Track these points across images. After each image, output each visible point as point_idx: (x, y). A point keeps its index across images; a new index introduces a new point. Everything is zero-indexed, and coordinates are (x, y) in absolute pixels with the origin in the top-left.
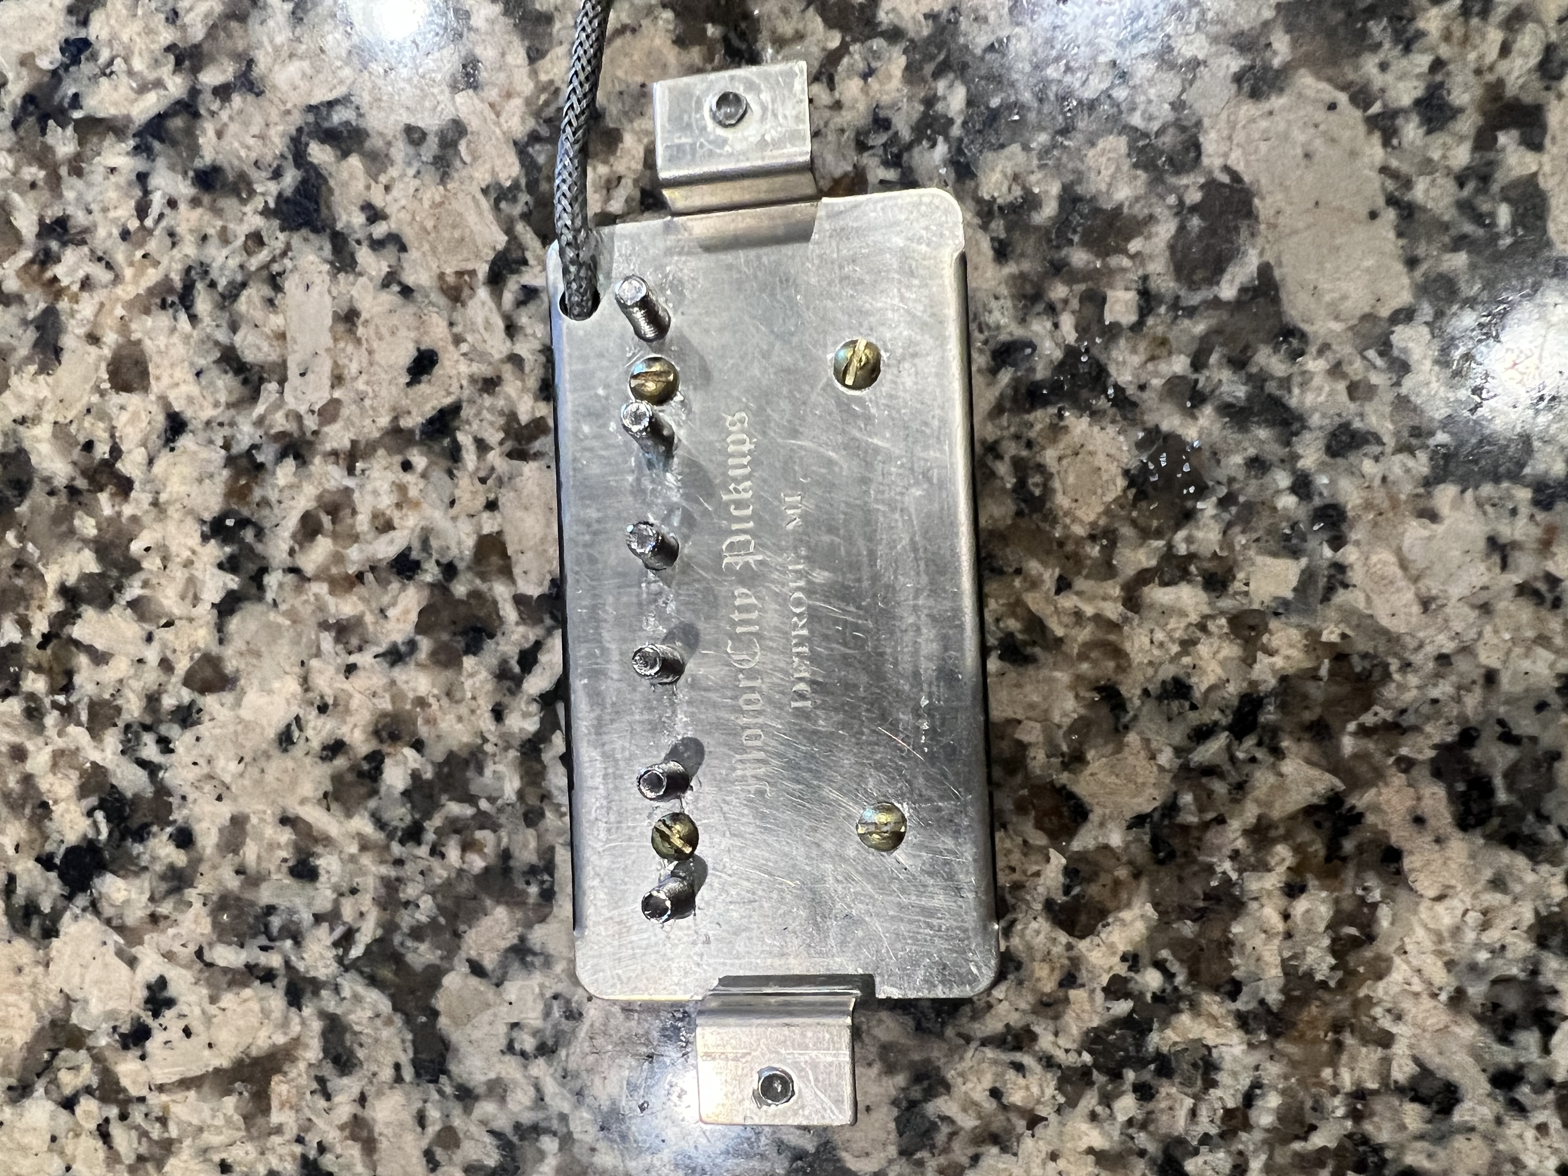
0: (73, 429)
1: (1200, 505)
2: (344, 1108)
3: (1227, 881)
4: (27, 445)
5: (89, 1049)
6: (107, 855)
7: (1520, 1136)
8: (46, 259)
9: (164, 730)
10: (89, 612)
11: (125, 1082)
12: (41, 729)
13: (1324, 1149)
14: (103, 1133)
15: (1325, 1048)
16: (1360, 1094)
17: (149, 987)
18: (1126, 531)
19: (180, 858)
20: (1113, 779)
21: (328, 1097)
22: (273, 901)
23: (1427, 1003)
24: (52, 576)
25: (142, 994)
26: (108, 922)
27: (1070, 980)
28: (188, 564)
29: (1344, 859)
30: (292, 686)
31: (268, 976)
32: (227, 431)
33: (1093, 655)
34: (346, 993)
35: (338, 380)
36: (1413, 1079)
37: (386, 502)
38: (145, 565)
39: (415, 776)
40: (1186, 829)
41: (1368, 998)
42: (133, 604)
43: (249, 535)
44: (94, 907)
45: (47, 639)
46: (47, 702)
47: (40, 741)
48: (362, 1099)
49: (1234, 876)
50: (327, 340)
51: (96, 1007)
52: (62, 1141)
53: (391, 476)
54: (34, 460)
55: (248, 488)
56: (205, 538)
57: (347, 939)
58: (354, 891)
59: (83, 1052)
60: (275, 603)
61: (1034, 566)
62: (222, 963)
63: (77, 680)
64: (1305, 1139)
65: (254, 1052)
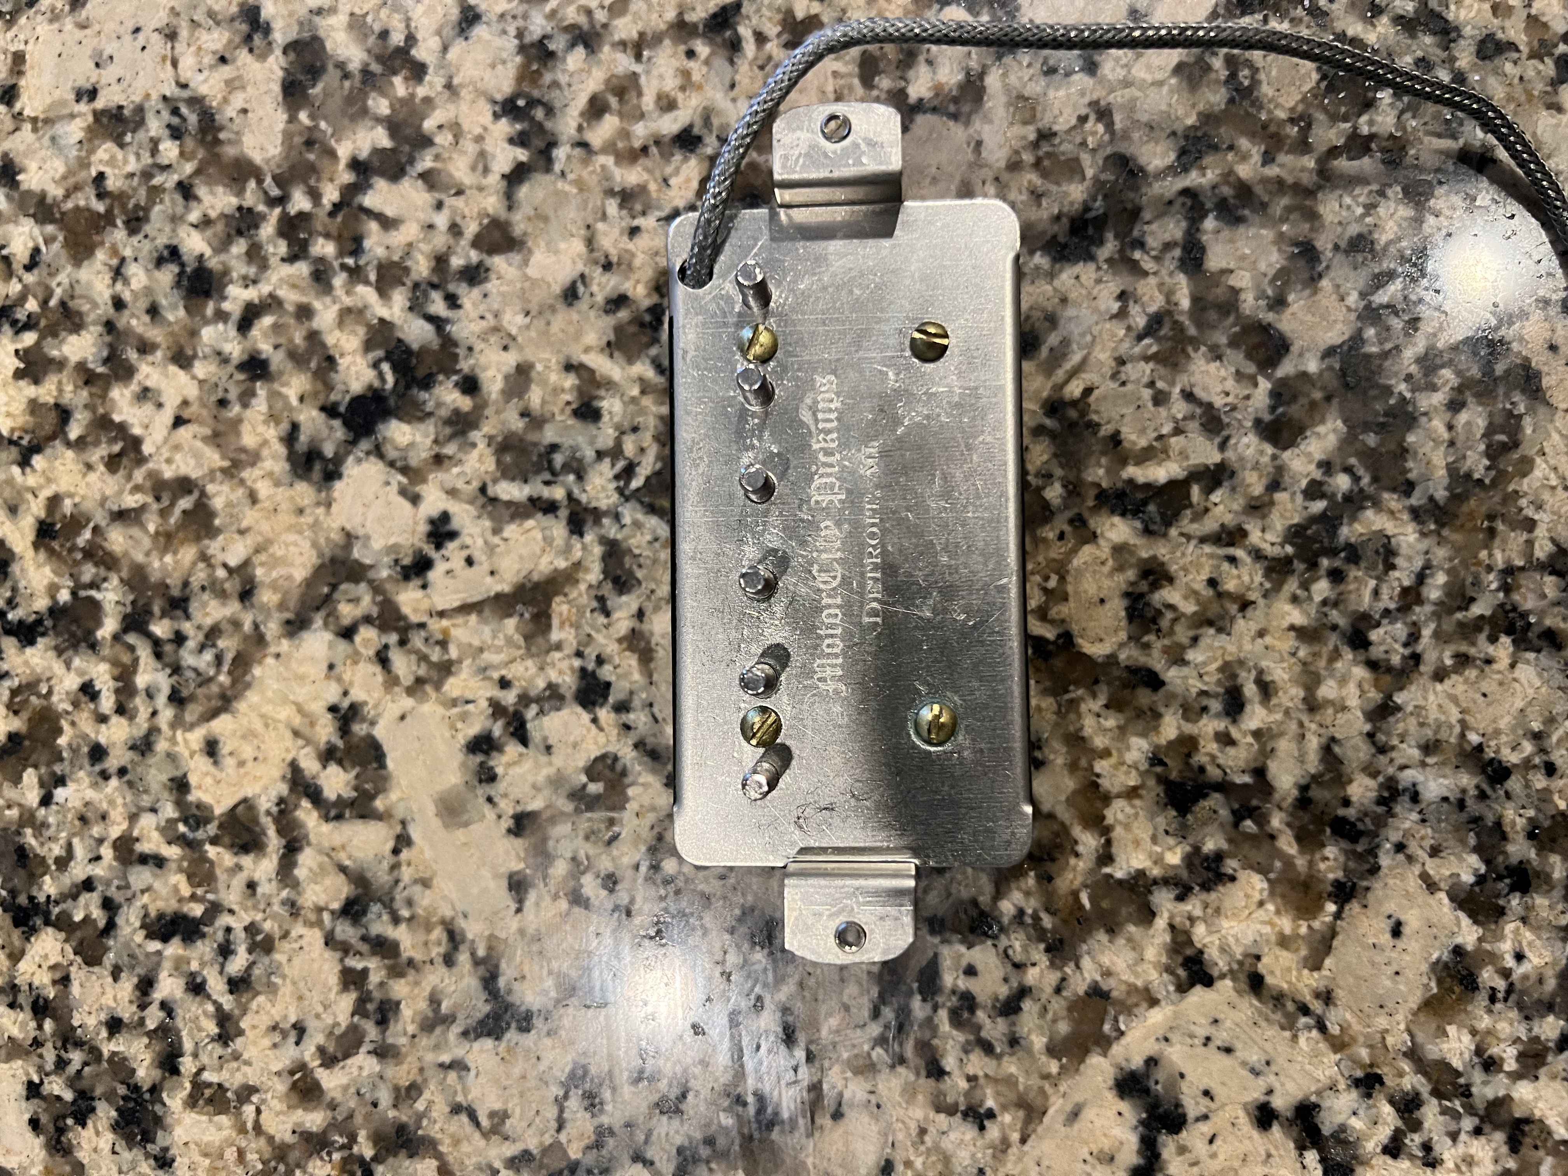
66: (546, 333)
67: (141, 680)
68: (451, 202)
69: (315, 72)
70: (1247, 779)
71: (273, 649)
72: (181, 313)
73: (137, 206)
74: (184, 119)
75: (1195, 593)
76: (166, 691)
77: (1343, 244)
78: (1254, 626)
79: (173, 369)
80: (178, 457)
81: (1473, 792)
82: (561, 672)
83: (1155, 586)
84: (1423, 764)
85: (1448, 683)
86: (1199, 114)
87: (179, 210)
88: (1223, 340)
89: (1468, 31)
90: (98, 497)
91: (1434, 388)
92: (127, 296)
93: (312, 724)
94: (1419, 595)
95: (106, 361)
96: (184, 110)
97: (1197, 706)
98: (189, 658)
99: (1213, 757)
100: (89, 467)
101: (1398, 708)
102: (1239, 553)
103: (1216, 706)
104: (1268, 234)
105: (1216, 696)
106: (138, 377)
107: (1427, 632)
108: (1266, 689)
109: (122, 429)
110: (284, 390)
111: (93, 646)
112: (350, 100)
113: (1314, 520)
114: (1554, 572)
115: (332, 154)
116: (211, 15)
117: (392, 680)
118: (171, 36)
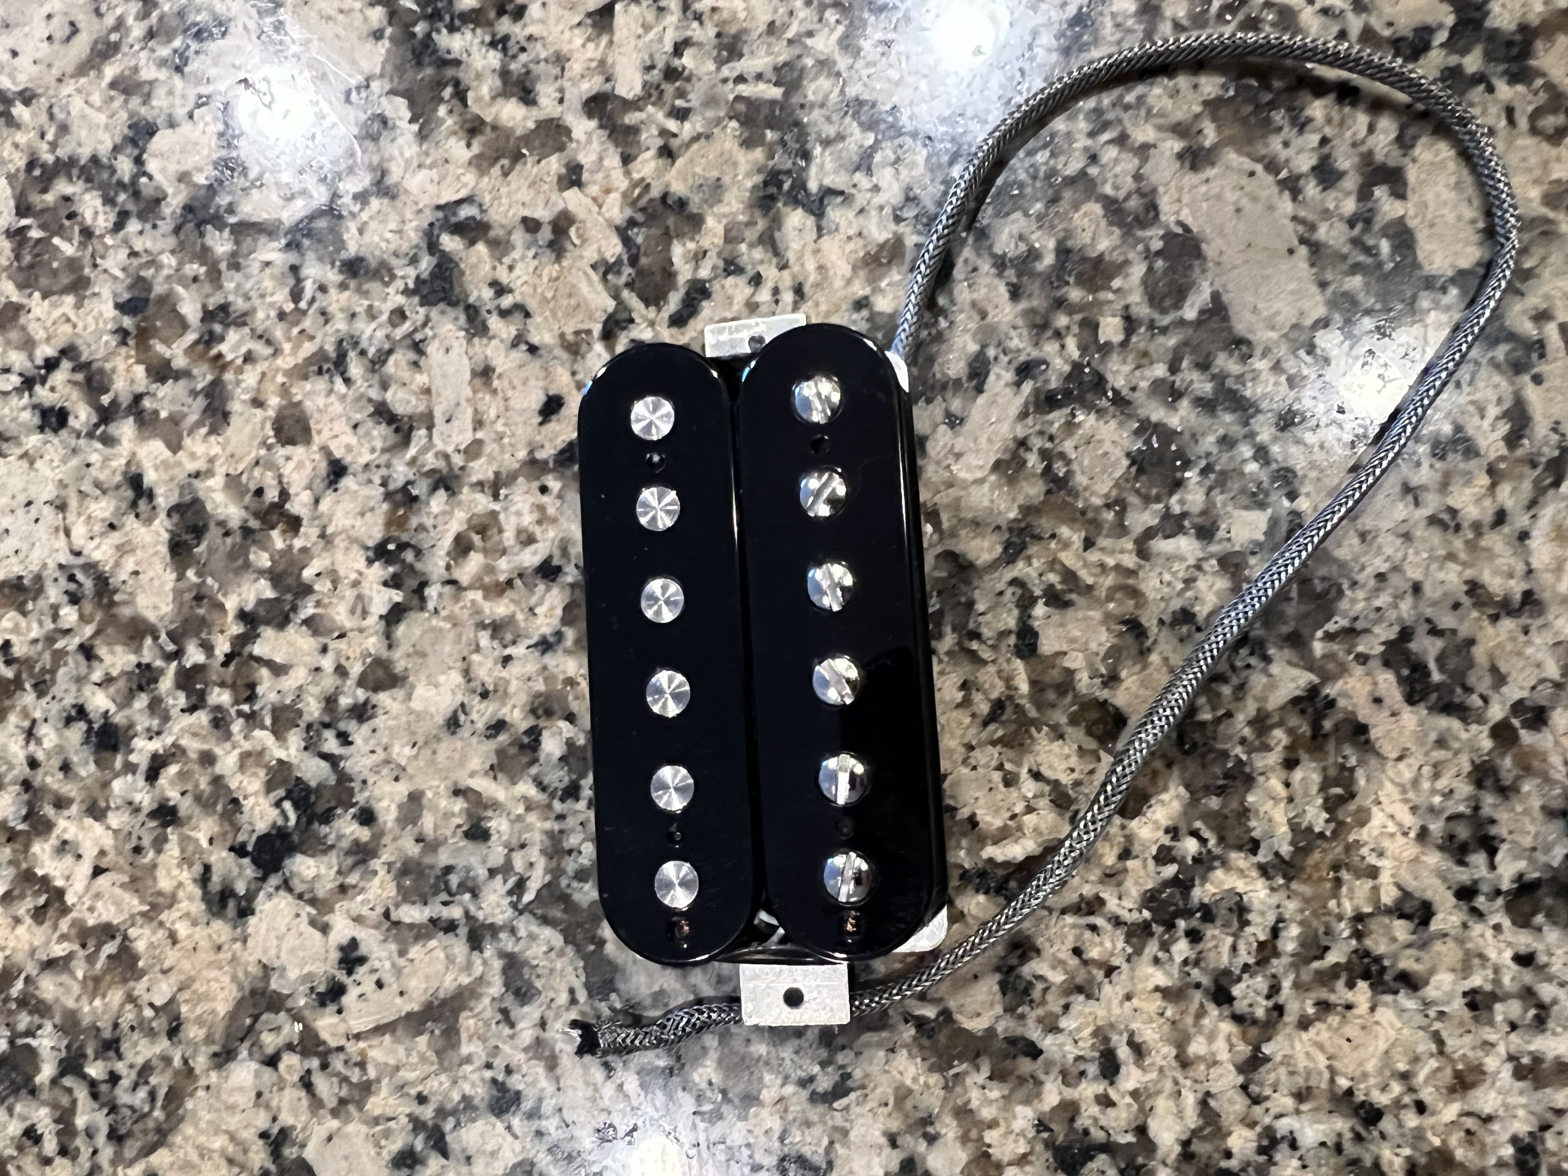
0: (244, 479)
1: (1187, 475)
2: (526, 1033)
3: (1240, 762)
4: (201, 494)
5: (289, 1011)
6: (296, 838)
7: (1482, 936)
8: (210, 339)
9: (342, 726)
10: (267, 632)
11: (324, 1035)
12: (228, 736)
13: (1337, 965)
14: (306, 1083)
15: (1328, 885)
16: (1359, 918)
17: (342, 949)
18: (1133, 499)
19: (364, 834)
21: (512, 1025)
22: (451, 862)
23: (1401, 840)
24: (231, 604)
25: (335, 955)
26: (300, 897)
27: (1125, 854)
28: (356, 584)
29: (1326, 736)
30: (456, 678)
31: (450, 927)
32: (383, 471)
33: (1118, 596)
34: (522, 933)
35: (479, 423)
36: (1398, 901)
37: (528, 520)
38: (317, 587)
39: (570, 744)
40: (1203, 724)
41: (1357, 841)
42: (307, 622)
43: (409, 556)
44: (286, 885)
45: (229, 658)
46: (233, 711)
47: (228, 745)
48: (543, 1024)
49: (1244, 757)
50: (467, 392)
51: (293, 974)
52: (266, 1096)
53: (531, 500)
54: (209, 507)
55: (405, 518)
56: (370, 562)
57: (520, 886)
58: (523, 846)
59: (282, 1014)
60: (436, 611)
61: (1065, 531)
62: (407, 920)
63: (260, 690)
64: (1321, 957)
65: (442, 994)
66: (432, 762)
67: (81, 1121)
68: (333, 645)
69: (198, 531)
70: (1130, 1138)
71: (203, 1082)
72: (92, 767)
73: (43, 670)
74: (80, 585)
75: (1062, 962)
76: (104, 1130)
77: (1167, 618)
78: (1121, 992)
79: (88, 821)
80: (99, 905)
81: (1348, 1135)
82: (473, 1085)
83: (1024, 959)
84: (1298, 1112)
85: (1312, 1031)
86: (1020, 507)
87: (83, 670)
88: (1064, 720)
90: (26, 947)
91: (1268, 748)
92: (40, 756)
93: (246, 1151)
94: (1275, 947)
95: (26, 818)
96: (80, 577)
97: (1075, 1072)
98: (123, 1096)
99: (1096, 1120)
100: (17, 921)
101: (1267, 1059)
102: (1099, 921)
103: (1093, 1069)
104: (1096, 614)
105: (1092, 1060)
106: (56, 832)
107: (1287, 984)
108: (1139, 1050)
109: (45, 880)
110: (193, 834)
111: (33, 1092)
112: (232, 556)
113: (1167, 884)
114: (1402, 916)
115: (221, 607)
116: (97, 485)
117: (316, 1103)
118: (61, 507)
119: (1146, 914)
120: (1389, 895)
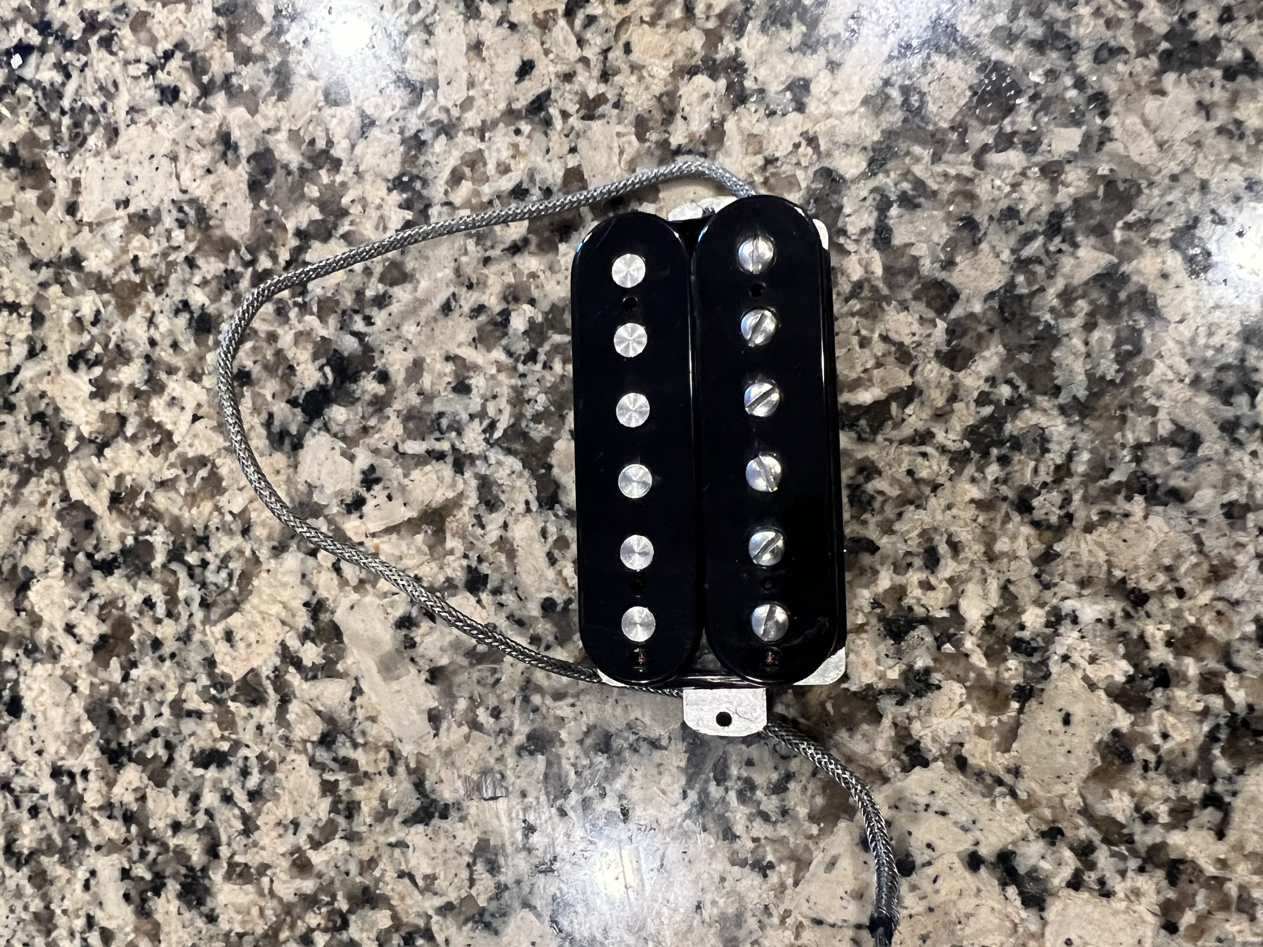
0: (302, 133)
1: (1018, 102)
2: (493, 533)
3: (1048, 326)
4: (271, 146)
5: (326, 517)
6: (333, 393)
7: (1241, 460)
8: (279, 31)
9: (367, 311)
10: (316, 245)
11: (350, 534)
12: (287, 320)
13: (1119, 483)
14: (337, 569)
15: (1116, 422)
16: (1139, 446)
17: (363, 473)
18: (973, 122)
19: (380, 389)
20: (973, 273)
21: (483, 527)
22: (443, 409)
23: (1178, 385)
24: (291, 225)
25: (359, 477)
26: (335, 435)
27: (953, 398)
28: (379, 207)
29: (1120, 305)
30: (450, 274)
31: (440, 456)
32: (401, 123)
33: (958, 199)
34: (492, 460)
35: (471, 84)
36: (1172, 433)
37: (505, 155)
38: (351, 211)
39: (531, 321)
40: (1021, 297)
41: (1141, 387)
42: (344, 236)
43: (418, 185)
44: (326, 427)
45: (288, 264)
46: (290, 303)
47: (287, 327)
48: (505, 526)
49: (1052, 322)
50: (463, 61)
51: (329, 490)
52: (309, 576)
53: (508, 140)
54: (277, 154)
55: (416, 157)
56: (390, 190)
57: (492, 426)
58: (495, 397)
59: (321, 519)
61: (917, 150)
62: (410, 452)
63: (310, 287)
64: (1107, 477)
65: (434, 505)
66: (431, 336)
67: (182, 594)
69: (268, 173)
70: (945, 614)
71: (265, 567)
72: (193, 345)
73: (161, 277)
74: (186, 214)
75: (898, 481)
76: (198, 600)
77: (996, 215)
78: (943, 502)
79: (190, 383)
80: (196, 442)
81: (1120, 614)
82: (454, 570)
83: (868, 479)
84: (1080, 596)
85: (1095, 533)
86: (883, 132)
87: (187, 276)
88: (909, 296)
89: (1086, 43)
90: (147, 473)
91: (1072, 315)
92: (157, 337)
93: (294, 616)
94: (1069, 469)
95: (147, 382)
96: (186, 208)
97: (904, 563)
98: (211, 576)
99: (918, 600)
100: (141, 453)
101: (1058, 555)
102: (929, 450)
103: (918, 562)
104: (939, 214)
105: (918, 555)
106: (168, 391)
107: (1077, 497)
108: (955, 547)
109: (159, 426)
110: (262, 391)
111: (150, 573)
112: (292, 190)
113: (984, 420)
114: (1175, 444)
115: (284, 228)
116: (199, 141)
117: (344, 582)
118: (174, 159)
119: (967, 444)
120: (1165, 428)
